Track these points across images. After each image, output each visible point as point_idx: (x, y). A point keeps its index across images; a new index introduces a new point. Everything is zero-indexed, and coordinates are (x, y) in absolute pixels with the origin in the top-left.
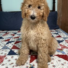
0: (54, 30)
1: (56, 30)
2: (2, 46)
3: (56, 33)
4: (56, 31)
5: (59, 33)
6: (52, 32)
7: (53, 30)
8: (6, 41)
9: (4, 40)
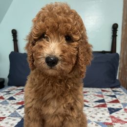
0: (110, 90)
1: (114, 89)
2: (10, 112)
3: (113, 94)
4: (114, 91)
5: (119, 94)
6: (104, 93)
7: (107, 89)
8: (18, 103)
9: (16, 102)
